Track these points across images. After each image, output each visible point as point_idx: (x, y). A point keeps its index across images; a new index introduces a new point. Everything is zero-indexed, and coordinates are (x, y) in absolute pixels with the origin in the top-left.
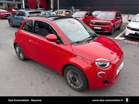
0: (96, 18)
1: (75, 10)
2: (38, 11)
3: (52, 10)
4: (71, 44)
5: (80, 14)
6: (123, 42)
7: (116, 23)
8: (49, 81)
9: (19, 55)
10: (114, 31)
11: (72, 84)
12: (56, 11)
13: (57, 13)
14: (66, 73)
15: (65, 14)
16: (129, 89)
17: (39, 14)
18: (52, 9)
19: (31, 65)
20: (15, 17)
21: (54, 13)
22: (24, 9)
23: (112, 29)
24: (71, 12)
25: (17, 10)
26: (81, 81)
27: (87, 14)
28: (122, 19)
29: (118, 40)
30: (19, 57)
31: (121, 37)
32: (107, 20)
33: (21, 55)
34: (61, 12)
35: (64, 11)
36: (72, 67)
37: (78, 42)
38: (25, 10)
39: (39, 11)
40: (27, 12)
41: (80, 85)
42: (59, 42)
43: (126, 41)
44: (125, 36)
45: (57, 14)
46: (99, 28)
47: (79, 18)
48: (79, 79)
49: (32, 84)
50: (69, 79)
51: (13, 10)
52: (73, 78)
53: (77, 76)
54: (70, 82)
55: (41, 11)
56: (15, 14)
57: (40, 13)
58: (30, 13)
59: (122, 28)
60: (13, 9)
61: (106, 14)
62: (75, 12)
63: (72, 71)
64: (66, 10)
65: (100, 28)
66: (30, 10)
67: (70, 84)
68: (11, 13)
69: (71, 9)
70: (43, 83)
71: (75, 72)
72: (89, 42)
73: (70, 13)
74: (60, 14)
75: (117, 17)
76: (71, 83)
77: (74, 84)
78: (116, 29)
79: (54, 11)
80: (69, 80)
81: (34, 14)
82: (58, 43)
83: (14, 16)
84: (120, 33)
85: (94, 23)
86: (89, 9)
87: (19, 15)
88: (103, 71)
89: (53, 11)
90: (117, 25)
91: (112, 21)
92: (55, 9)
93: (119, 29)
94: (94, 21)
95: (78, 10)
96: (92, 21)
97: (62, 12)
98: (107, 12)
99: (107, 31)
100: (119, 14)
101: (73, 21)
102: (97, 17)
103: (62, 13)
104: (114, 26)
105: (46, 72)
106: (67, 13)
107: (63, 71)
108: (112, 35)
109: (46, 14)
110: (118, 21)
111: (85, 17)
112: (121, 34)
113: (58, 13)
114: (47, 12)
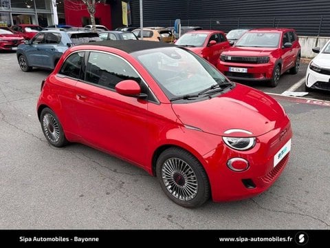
0: (234, 46)
1: (184, 28)
2: (91, 31)
3: (125, 29)
4: (171, 101)
5: (197, 37)
6: (301, 101)
7: (283, 57)
8: (122, 190)
9: (50, 134)
10: (281, 76)
11: (174, 193)
12: (136, 32)
13: (139, 36)
14: (161, 168)
15: (158, 38)
16: (306, 203)
17: (93, 39)
18: (124, 26)
19: (78, 156)
20: (36, 46)
21: (131, 36)
22: (54, 27)
23: (273, 72)
24: (174, 34)
25: (37, 29)
26: (195, 182)
27: (212, 38)
28: (299, 46)
29: (291, 99)
30: (48, 139)
31: (297, 90)
32: (261, 51)
33: (54, 133)
34: (148, 34)
35: (156, 31)
36: (175, 151)
37: (186, 98)
38: (61, 30)
39: (93, 32)
40: (65, 35)
41: (193, 192)
42: (145, 97)
43: (309, 100)
44: (307, 89)
45: (139, 39)
46: (241, 70)
47: (193, 46)
48: (190, 179)
49: (82, 196)
50: (168, 180)
51: (28, 30)
52: (176, 176)
53: (184, 171)
54: (170, 187)
55: (98, 33)
56: (34, 40)
57: (96, 35)
58: (73, 36)
59: (299, 70)
60: (28, 27)
61: (258, 35)
62: (182, 34)
63: (174, 160)
64: (162, 29)
65: (245, 71)
66: (72, 30)
67: (171, 191)
68: (23, 38)
69: (174, 26)
70: (108, 194)
71: (181, 162)
72: (211, 98)
73: (171, 35)
74: (145, 39)
75: (286, 44)
76: (171, 189)
77: (180, 192)
78: (286, 74)
79: (130, 31)
80: (167, 184)
81: (82, 40)
82: (141, 100)
83: (32, 43)
84: (297, 82)
85: (229, 58)
86: (218, 25)
87: (44, 41)
88: (241, 156)
89: (128, 30)
90: (286, 63)
91: (274, 53)
92: (133, 25)
93: (293, 71)
94: (230, 53)
95: (191, 27)
96: (224, 53)
97: (152, 34)
98: (261, 32)
99: (262, 78)
100: (290, 37)
101: (176, 53)
102: (237, 44)
103: (150, 37)
104: (280, 65)
105: (115, 171)
106: (163, 35)
107: (154, 164)
108: (275, 87)
109: (111, 38)
110: (288, 53)
111: (209, 43)
112: (297, 85)
113: (142, 36)
114: (114, 35)
